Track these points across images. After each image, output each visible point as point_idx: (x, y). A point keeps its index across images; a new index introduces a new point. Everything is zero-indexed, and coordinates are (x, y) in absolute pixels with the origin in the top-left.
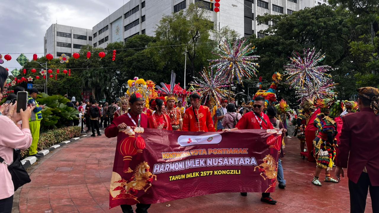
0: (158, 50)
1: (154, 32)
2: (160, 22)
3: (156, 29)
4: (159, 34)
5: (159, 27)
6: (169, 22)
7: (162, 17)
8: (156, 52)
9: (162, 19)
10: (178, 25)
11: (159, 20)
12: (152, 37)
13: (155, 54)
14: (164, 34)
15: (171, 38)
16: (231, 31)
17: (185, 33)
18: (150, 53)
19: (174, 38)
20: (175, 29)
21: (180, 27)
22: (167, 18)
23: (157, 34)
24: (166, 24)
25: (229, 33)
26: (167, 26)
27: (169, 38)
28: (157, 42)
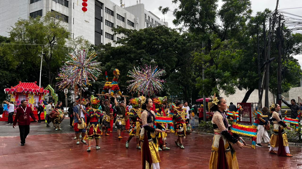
0: (12, 50)
1: (9, 33)
2: (15, 24)
3: (11, 30)
4: (13, 35)
5: (14, 29)
6: (25, 25)
7: (18, 20)
8: (9, 52)
9: (17, 22)
10: (34, 29)
11: (15, 22)
12: (6, 38)
13: (9, 53)
14: (19, 36)
15: (27, 40)
16: (85, 40)
17: (42, 37)
18: (3, 52)
19: (29, 40)
20: (31, 32)
21: (36, 30)
22: (23, 21)
23: (11, 35)
24: (21, 27)
25: (83, 42)
26: (23, 29)
27: (24, 39)
28: (11, 42)
